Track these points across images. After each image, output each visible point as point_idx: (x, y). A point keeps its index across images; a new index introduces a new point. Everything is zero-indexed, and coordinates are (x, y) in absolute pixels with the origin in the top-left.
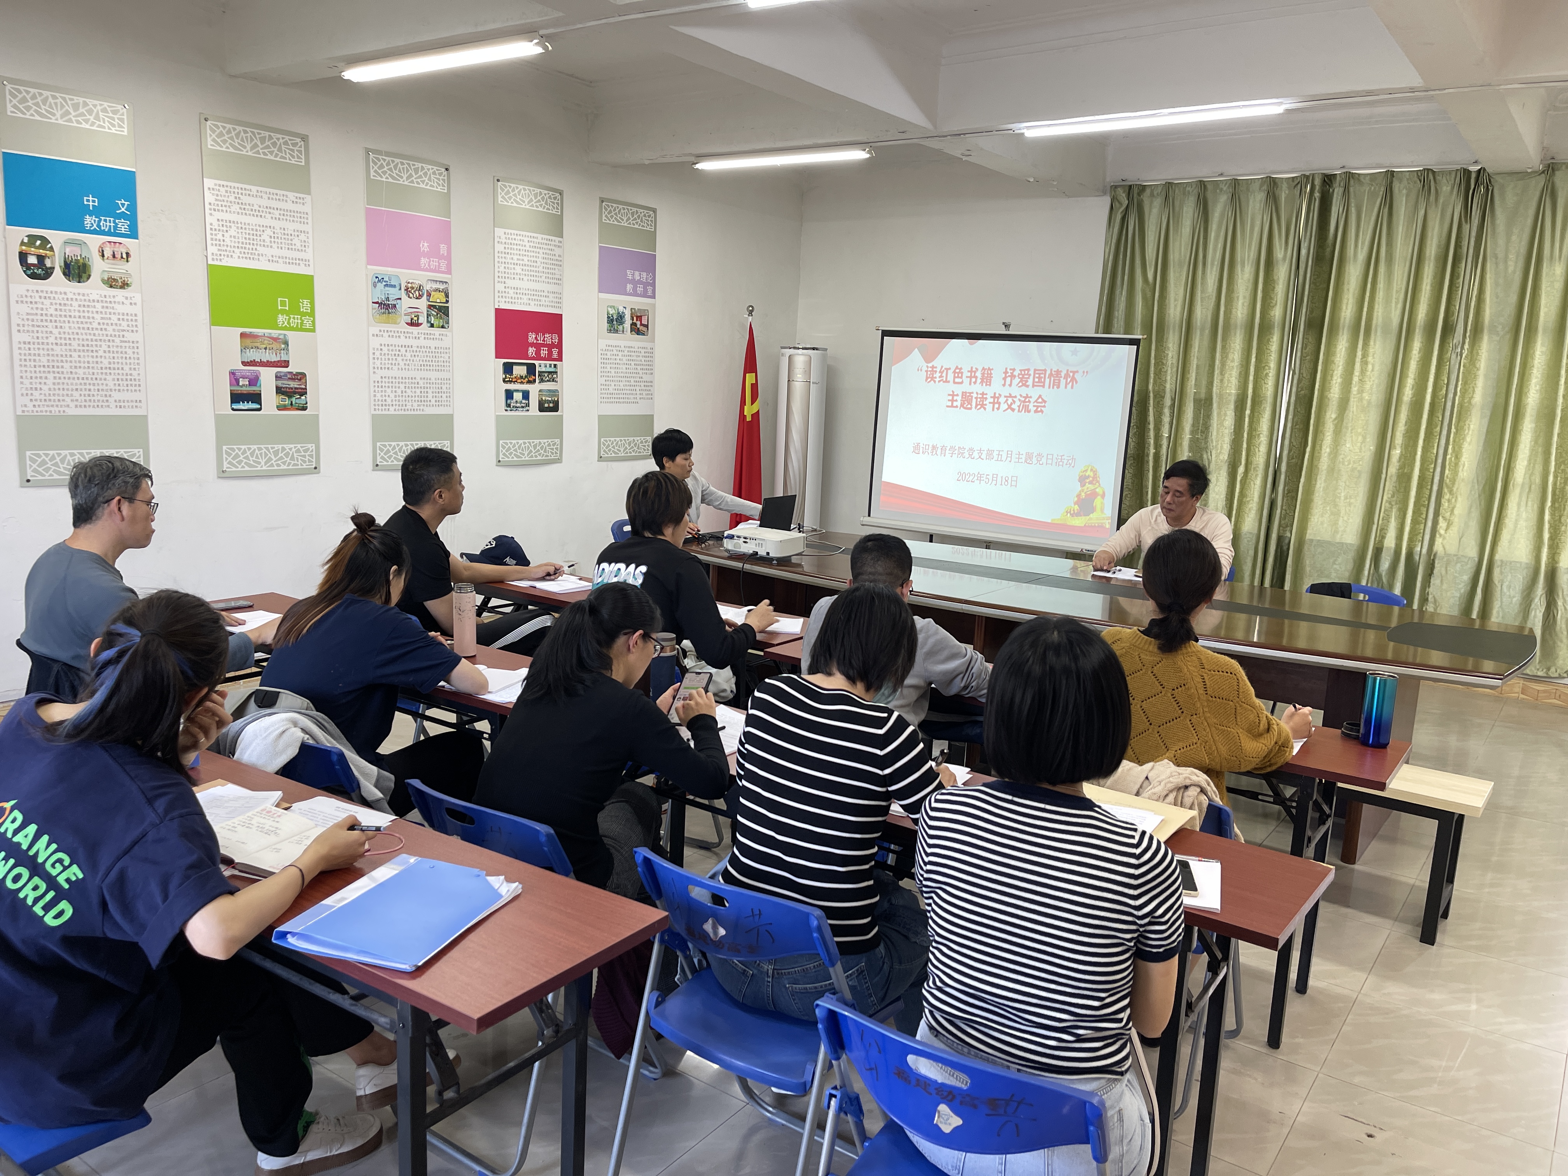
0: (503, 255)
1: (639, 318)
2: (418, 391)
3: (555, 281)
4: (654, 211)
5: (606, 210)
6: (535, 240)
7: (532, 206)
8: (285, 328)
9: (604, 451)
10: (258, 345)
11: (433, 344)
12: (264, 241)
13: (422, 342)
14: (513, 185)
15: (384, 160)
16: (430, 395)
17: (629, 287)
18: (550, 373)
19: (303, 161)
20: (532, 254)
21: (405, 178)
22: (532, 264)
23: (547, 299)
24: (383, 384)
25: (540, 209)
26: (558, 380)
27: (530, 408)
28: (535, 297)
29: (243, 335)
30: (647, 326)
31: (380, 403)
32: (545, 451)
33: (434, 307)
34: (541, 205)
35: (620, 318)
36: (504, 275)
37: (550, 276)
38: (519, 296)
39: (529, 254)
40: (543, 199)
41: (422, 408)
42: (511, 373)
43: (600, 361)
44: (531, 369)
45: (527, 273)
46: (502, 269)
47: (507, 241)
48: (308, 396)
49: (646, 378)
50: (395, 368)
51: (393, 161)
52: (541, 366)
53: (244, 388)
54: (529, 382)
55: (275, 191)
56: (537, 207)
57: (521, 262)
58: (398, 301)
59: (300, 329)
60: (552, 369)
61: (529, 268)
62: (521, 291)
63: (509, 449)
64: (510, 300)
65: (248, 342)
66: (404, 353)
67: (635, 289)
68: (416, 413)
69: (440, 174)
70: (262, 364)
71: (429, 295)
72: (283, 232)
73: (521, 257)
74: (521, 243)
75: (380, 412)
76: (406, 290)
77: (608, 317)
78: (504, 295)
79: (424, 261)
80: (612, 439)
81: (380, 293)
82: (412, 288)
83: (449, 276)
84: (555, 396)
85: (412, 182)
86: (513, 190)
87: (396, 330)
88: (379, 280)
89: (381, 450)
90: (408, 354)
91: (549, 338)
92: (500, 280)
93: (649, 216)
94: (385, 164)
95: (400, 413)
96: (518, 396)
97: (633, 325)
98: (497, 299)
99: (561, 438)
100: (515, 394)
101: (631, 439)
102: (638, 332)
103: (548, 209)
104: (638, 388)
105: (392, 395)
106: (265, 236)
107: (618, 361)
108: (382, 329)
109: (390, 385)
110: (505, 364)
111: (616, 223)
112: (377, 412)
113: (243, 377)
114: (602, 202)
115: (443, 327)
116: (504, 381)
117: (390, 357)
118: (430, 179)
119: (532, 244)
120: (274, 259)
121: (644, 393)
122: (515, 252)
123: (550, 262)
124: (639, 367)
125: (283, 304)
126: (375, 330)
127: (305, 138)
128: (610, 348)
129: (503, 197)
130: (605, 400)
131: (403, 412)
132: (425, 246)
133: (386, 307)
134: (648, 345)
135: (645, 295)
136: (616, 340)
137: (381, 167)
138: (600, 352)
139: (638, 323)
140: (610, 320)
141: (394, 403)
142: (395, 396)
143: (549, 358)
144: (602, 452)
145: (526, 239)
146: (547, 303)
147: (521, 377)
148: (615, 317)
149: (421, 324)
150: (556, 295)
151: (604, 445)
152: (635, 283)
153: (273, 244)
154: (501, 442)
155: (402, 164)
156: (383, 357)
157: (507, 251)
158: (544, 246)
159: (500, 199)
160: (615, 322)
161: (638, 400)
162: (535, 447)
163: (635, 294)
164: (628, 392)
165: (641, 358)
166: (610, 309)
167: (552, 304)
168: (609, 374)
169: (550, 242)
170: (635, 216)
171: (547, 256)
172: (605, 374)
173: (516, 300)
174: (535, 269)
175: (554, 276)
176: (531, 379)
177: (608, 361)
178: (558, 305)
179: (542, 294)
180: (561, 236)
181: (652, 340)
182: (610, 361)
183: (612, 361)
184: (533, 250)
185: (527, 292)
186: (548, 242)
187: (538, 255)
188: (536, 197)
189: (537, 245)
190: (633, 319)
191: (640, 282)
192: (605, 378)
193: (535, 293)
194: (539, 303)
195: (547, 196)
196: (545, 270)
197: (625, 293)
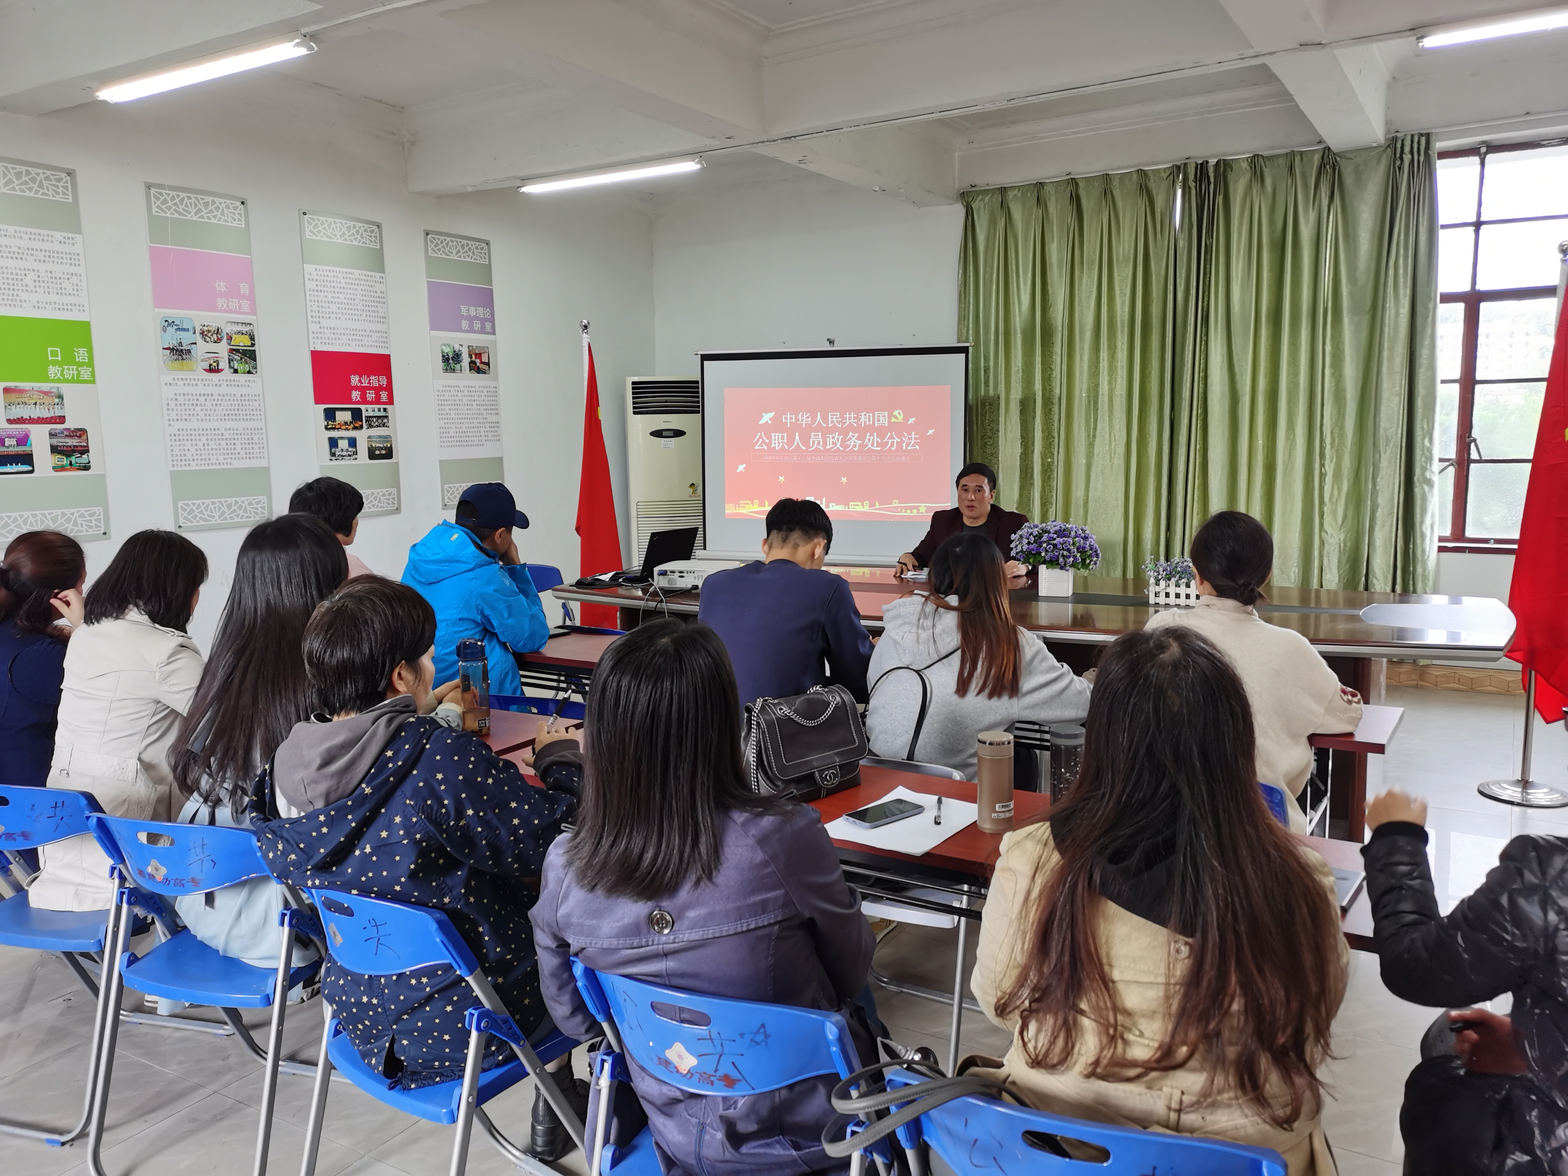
0: (316, 293)
1: (479, 355)
2: (224, 443)
3: (379, 319)
4: (488, 243)
5: (432, 243)
6: (351, 276)
7: (346, 240)
8: (59, 381)
9: (449, 498)
10: (26, 400)
11: (238, 391)
12: (27, 285)
13: (224, 390)
14: (322, 218)
15: (168, 195)
16: (239, 447)
17: (465, 324)
18: (379, 417)
19: (70, 197)
20: (349, 291)
21: (193, 213)
22: (350, 302)
23: (369, 339)
24: (181, 437)
25: (356, 243)
26: (389, 424)
27: (359, 456)
28: (357, 338)
29: (6, 390)
30: (488, 364)
31: (179, 458)
33: (237, 351)
34: (356, 239)
35: (457, 357)
36: (318, 315)
37: (371, 314)
39: (346, 291)
40: (358, 232)
41: (229, 461)
42: (334, 419)
43: (437, 402)
44: (357, 414)
45: (344, 311)
46: (315, 308)
47: (319, 278)
48: (90, 454)
49: (491, 418)
50: (194, 419)
51: (178, 196)
52: (368, 410)
53: (11, 449)
54: (355, 428)
55: (37, 231)
56: (351, 241)
57: (337, 300)
58: (193, 346)
59: (78, 380)
60: (382, 414)
61: (347, 307)
62: (339, 331)
64: (327, 341)
65: (13, 397)
66: (203, 402)
67: (471, 325)
68: (222, 467)
69: (235, 208)
70: (31, 421)
71: (230, 338)
72: (49, 275)
73: (336, 295)
74: (335, 279)
75: (179, 469)
76: (202, 333)
77: (443, 356)
78: (319, 335)
79: (221, 302)
80: (457, 485)
81: (172, 338)
82: (209, 331)
83: (255, 317)
84: (387, 441)
85: (202, 217)
86: (322, 224)
87: (192, 377)
88: (168, 323)
89: (184, 510)
90: (209, 404)
91: (374, 381)
92: (314, 319)
93: (482, 249)
94: (168, 199)
95: (203, 468)
96: (343, 444)
97: (472, 363)
98: (311, 341)
99: (398, 486)
100: (339, 441)
102: (479, 371)
103: (364, 243)
104: (482, 430)
105: (193, 449)
106: (28, 281)
107: (457, 402)
108: (176, 377)
109: (189, 438)
110: (326, 410)
111: (444, 256)
112: (176, 469)
113: (10, 437)
114: (427, 234)
115: (249, 372)
116: (326, 428)
117: (186, 407)
118: (223, 214)
119: (348, 281)
120: (40, 305)
121: (490, 435)
122: (329, 289)
123: (370, 299)
124: (482, 408)
125: (54, 354)
126: (168, 378)
127: (70, 173)
128: (448, 388)
129: (311, 231)
130: (445, 444)
131: (206, 467)
132: (221, 286)
133: (179, 353)
134: (492, 384)
135: (483, 331)
136: (451, 379)
137: (165, 202)
138: (437, 393)
139: (478, 361)
140: (446, 359)
141: (195, 457)
142: (196, 450)
143: (377, 401)
144: (445, 500)
145: (341, 275)
146: (370, 343)
147: (346, 423)
148: (451, 355)
149: (222, 370)
150: (380, 334)
151: (448, 491)
152: (471, 319)
153: (38, 289)
155: (189, 198)
156: (179, 408)
157: (319, 289)
158: (363, 282)
159: (308, 233)
160: (451, 361)
161: (484, 443)
163: (472, 330)
164: (471, 434)
165: (483, 398)
166: (444, 348)
167: (378, 344)
168: (448, 416)
169: (369, 278)
170: (466, 249)
171: (367, 293)
172: (444, 417)
173: (334, 341)
174: (353, 307)
175: (376, 314)
176: (356, 425)
177: (445, 403)
178: (383, 345)
179: (364, 333)
180: (384, 272)
181: (496, 379)
182: (448, 403)
183: (450, 403)
184: (349, 286)
185: (346, 332)
186: (366, 278)
187: (355, 292)
188: (349, 231)
189: (354, 282)
190: (471, 358)
191: (476, 318)
192: (444, 421)
193: (355, 332)
194: (361, 343)
195: (363, 229)
196: (365, 308)
197: (460, 330)
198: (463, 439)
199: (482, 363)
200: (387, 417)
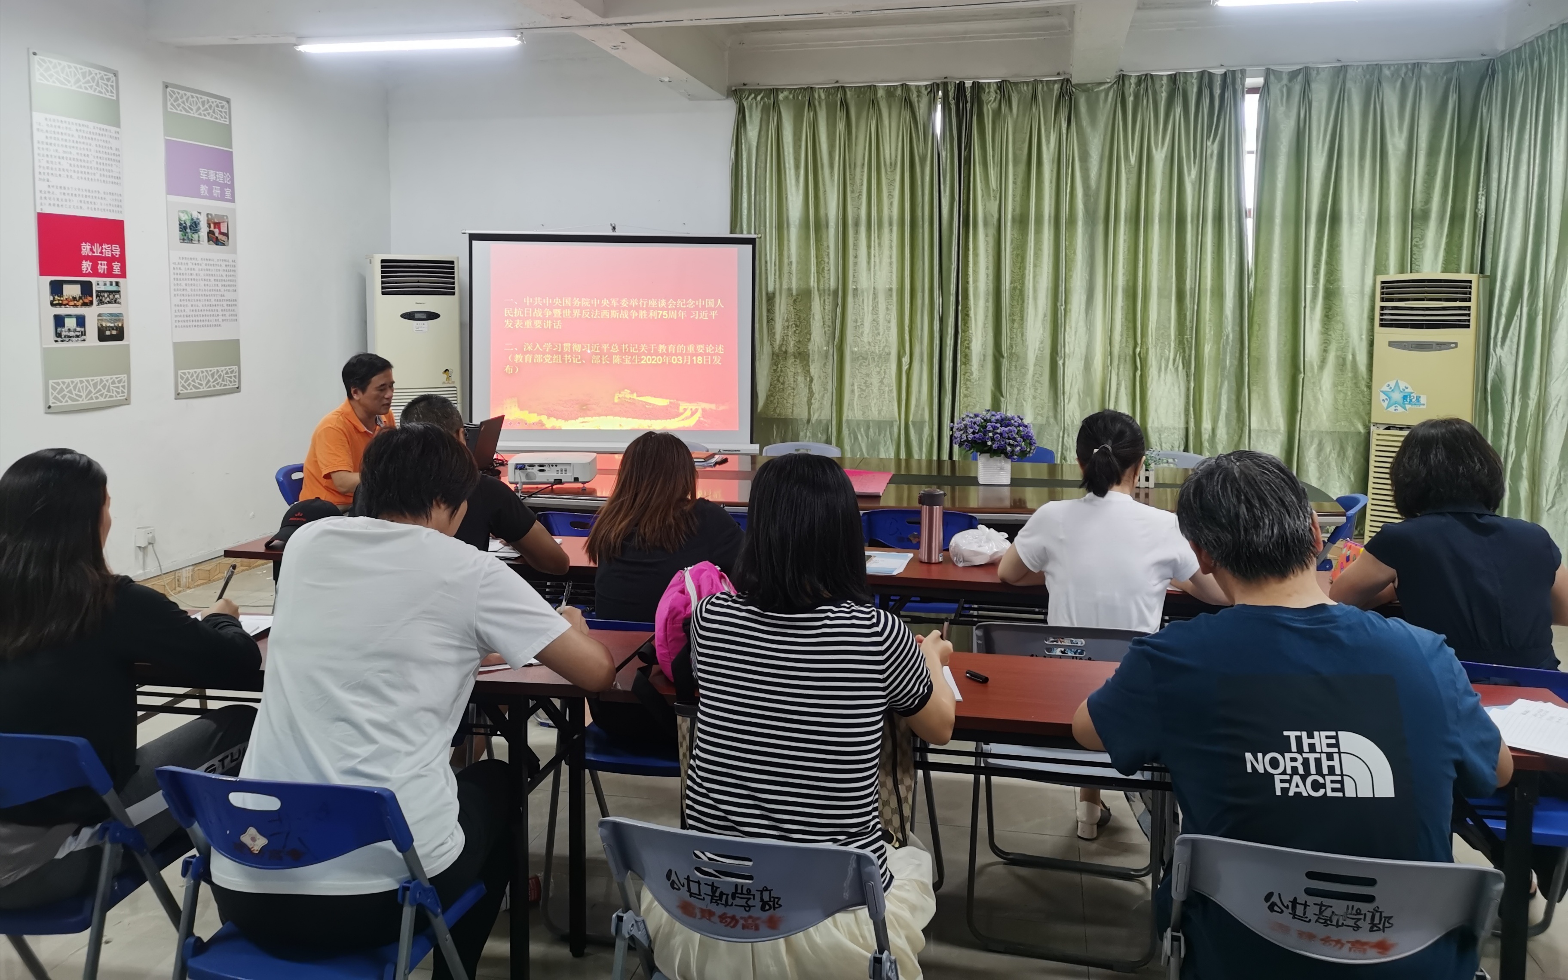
0: (45, 146)
1: (217, 225)
3: (113, 180)
4: (228, 101)
5: (172, 96)
6: (86, 129)
7: (80, 87)
9: (183, 386)
14: (55, 61)
17: (204, 189)
18: (110, 292)
20: (82, 146)
22: (83, 158)
23: (102, 202)
25: (91, 92)
26: (122, 300)
27: (87, 337)
28: (87, 199)
30: (226, 235)
32: (109, 391)
34: (91, 87)
35: (195, 226)
36: (46, 171)
37: (106, 173)
38: (67, 197)
39: (78, 145)
40: (93, 79)
42: (61, 294)
43: (172, 276)
44: (86, 288)
45: (76, 169)
46: (44, 163)
47: (49, 129)
49: (229, 296)
52: (99, 284)
54: (85, 304)
56: (86, 88)
60: (114, 288)
61: (79, 163)
62: (70, 192)
63: (62, 390)
64: (56, 203)
67: (210, 191)
73: (68, 150)
74: (68, 131)
77: (181, 224)
78: (47, 195)
80: (192, 371)
84: (119, 320)
86: (54, 67)
91: (108, 250)
92: (42, 177)
93: (223, 107)
96: (70, 323)
97: (210, 233)
98: (38, 201)
99: (128, 372)
100: (67, 320)
101: (215, 369)
102: (217, 242)
103: (100, 92)
104: (219, 308)
107: (194, 277)
111: (184, 112)
114: (167, 87)
116: (52, 304)
119: (81, 134)
121: (227, 313)
122: (60, 143)
123: (105, 156)
124: (220, 284)
128: (184, 261)
129: (42, 75)
130: (180, 324)
134: (230, 257)
135: (222, 198)
136: (191, 251)
138: (172, 266)
139: (217, 231)
140: (183, 228)
143: (109, 274)
144: (180, 388)
145: (72, 127)
146: (102, 207)
147: (74, 299)
148: (188, 224)
150: (114, 197)
151: (182, 378)
152: (210, 184)
154: (51, 382)
157: (49, 141)
158: (97, 137)
159: (36, 76)
160: (188, 230)
161: (221, 322)
162: (95, 385)
163: (211, 197)
164: (208, 313)
165: (221, 273)
166: (182, 215)
167: (112, 208)
168: (184, 293)
169: (104, 133)
170: (207, 106)
171: (101, 150)
172: (179, 293)
173: (64, 203)
174: (86, 165)
175: (111, 174)
176: (86, 301)
177: (181, 277)
178: (117, 209)
179: (97, 195)
180: (118, 126)
181: (234, 252)
182: (184, 277)
183: (187, 277)
184: (82, 140)
185: (77, 193)
186: (101, 132)
187: (89, 147)
188: (84, 77)
189: (88, 136)
190: (210, 227)
191: (215, 183)
192: (180, 298)
193: (88, 194)
194: (93, 206)
195: (99, 76)
196: (99, 167)
197: (198, 195)
198: (199, 318)
199: (221, 233)
200: (119, 292)
